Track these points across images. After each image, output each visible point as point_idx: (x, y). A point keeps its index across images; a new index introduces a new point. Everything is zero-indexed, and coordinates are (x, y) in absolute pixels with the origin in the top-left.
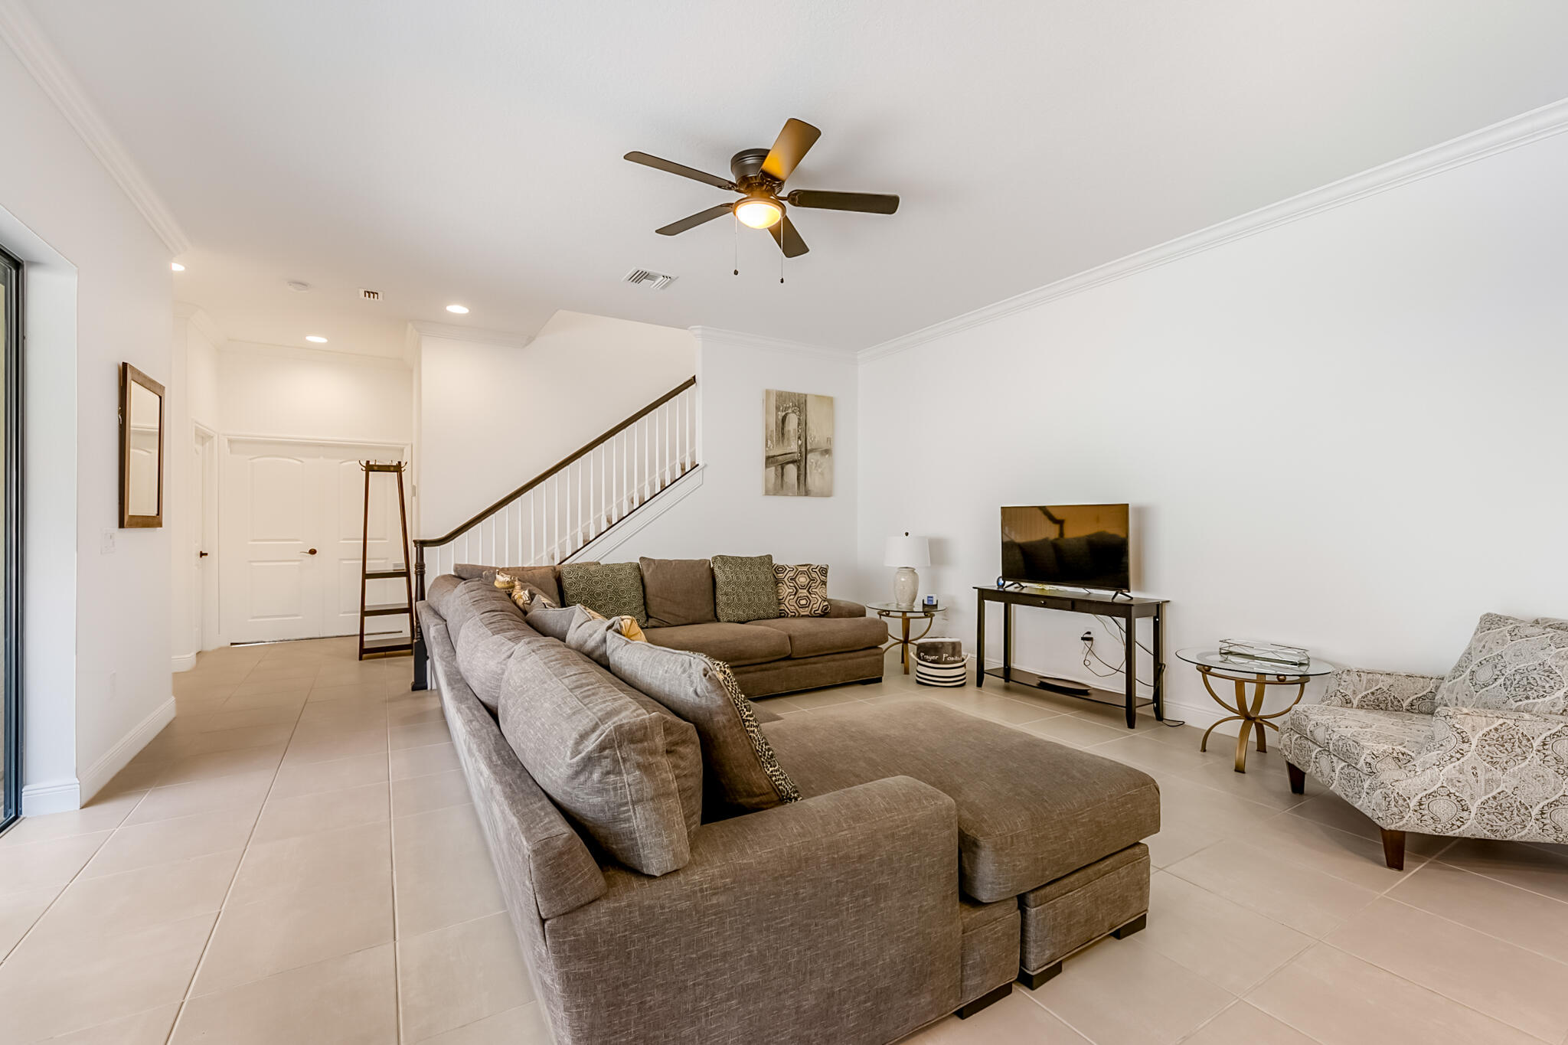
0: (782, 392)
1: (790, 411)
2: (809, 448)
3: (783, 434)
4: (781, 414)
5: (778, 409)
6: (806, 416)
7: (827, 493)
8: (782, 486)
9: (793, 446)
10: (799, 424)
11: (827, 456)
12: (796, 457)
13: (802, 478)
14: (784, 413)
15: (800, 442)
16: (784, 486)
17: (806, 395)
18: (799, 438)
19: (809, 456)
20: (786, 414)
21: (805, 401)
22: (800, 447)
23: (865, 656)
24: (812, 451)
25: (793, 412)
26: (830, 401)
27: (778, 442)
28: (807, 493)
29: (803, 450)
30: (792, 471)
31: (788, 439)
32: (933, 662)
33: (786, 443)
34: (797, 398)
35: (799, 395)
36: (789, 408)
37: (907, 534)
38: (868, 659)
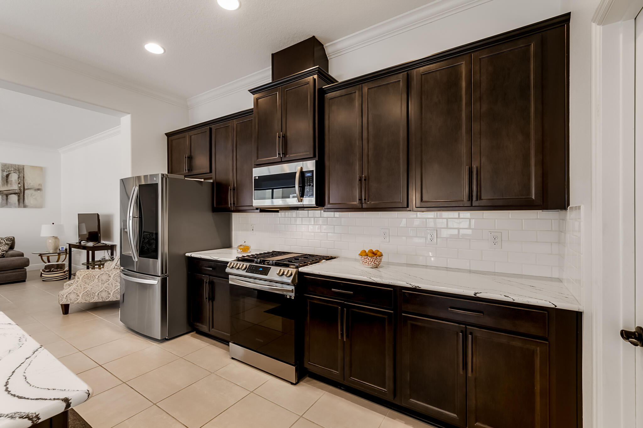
0: (6, 164)
1: (12, 172)
2: (26, 187)
3: (7, 182)
4: (5, 174)
5: (3, 171)
6: (24, 174)
7: (40, 206)
8: (7, 204)
9: (15, 187)
10: (19, 178)
11: (39, 191)
12: (17, 191)
13: (21, 200)
14: (8, 173)
15: (19, 185)
16: (8, 203)
17: (23, 166)
18: (19, 183)
19: (26, 192)
20: (10, 173)
21: (23, 168)
22: (20, 187)
23: (10, 273)
24: (28, 189)
25: (14, 172)
26: (41, 169)
27: (3, 185)
28: (25, 206)
29: (22, 188)
30: (14, 199)
31: (11, 184)
32: (47, 272)
33: (9, 185)
34: (17, 167)
35: (18, 165)
36: (11, 171)
37: (53, 224)
38: (14, 273)
